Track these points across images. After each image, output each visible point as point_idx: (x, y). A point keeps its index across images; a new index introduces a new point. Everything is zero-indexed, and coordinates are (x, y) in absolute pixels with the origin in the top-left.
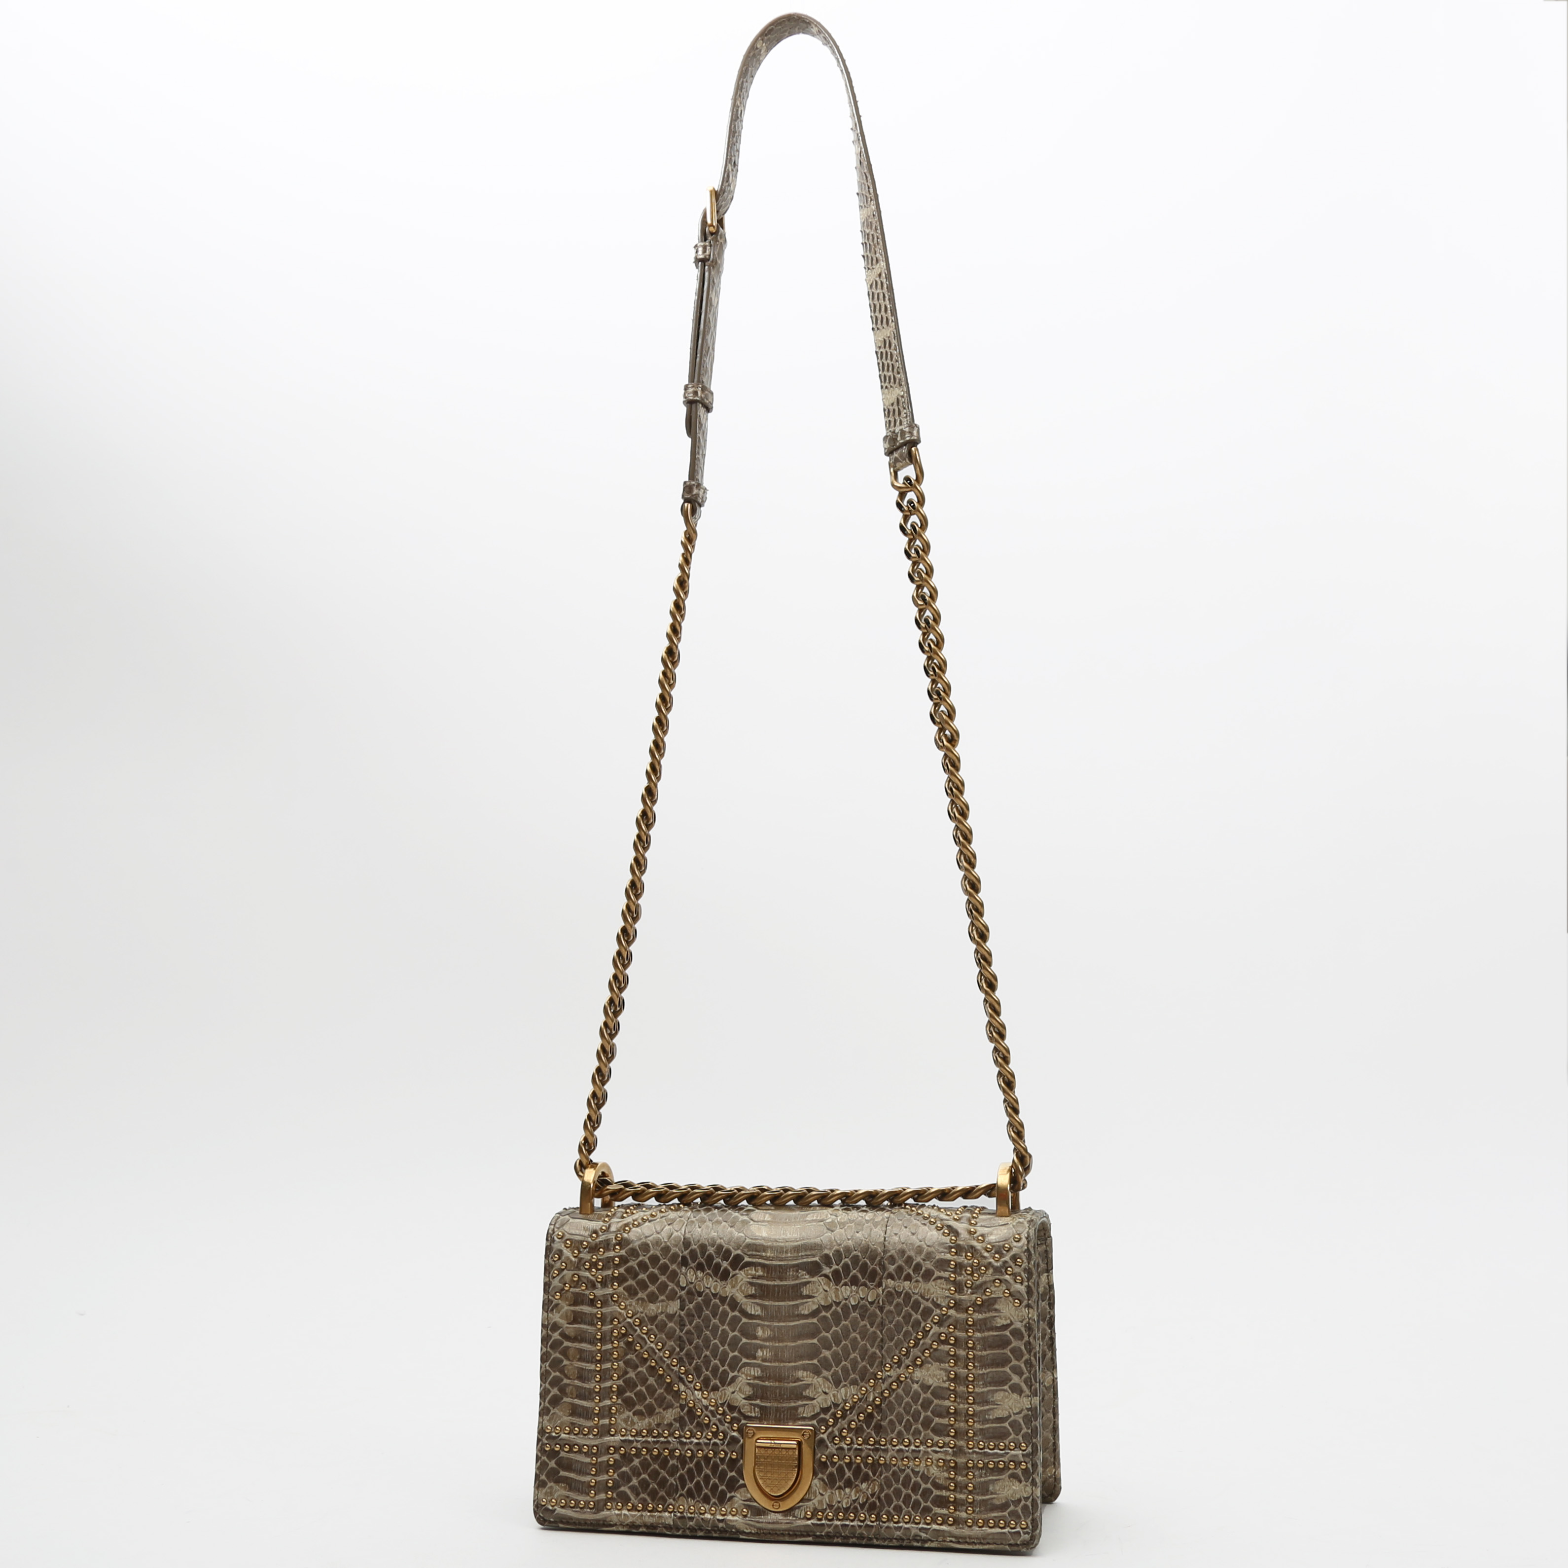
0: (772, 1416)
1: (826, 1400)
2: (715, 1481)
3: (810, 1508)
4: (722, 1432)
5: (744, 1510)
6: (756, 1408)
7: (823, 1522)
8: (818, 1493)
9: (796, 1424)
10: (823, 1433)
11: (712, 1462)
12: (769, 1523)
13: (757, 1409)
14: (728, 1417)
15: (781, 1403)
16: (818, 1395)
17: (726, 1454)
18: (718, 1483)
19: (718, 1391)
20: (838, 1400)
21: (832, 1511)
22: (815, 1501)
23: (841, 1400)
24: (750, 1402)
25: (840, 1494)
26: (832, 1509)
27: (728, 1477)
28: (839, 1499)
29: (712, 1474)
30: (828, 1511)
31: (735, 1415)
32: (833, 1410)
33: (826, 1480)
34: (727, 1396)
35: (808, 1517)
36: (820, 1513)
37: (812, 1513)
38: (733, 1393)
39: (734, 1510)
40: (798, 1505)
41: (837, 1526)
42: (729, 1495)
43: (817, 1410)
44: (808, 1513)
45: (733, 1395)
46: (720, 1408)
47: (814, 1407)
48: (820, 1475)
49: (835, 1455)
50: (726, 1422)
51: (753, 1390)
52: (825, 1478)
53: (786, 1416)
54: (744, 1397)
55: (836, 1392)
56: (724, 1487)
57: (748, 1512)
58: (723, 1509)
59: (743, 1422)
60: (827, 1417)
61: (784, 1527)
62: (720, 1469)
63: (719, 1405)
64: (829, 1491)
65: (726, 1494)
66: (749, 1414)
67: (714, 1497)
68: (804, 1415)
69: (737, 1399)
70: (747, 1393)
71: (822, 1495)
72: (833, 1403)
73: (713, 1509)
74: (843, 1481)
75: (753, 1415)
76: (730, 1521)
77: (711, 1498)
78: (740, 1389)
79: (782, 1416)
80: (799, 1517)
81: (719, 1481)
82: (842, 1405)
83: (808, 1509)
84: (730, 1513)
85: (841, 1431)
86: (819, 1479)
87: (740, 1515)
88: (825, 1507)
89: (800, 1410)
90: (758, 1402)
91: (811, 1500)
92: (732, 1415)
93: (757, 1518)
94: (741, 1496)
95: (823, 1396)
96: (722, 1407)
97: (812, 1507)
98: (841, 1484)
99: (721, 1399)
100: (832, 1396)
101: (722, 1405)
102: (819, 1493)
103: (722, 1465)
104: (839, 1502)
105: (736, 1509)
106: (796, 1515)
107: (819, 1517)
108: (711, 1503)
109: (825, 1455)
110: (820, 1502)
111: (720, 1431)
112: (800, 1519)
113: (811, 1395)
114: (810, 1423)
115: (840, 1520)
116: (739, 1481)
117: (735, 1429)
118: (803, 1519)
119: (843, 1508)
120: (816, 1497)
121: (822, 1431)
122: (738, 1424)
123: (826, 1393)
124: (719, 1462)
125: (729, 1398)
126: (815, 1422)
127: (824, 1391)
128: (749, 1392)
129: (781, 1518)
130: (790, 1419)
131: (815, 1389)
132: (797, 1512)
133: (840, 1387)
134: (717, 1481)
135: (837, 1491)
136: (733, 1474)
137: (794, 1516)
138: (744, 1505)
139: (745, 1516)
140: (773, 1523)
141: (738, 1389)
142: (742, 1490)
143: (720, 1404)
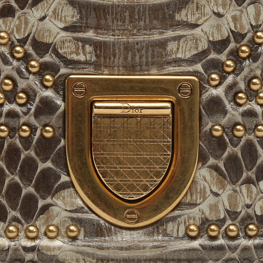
0: (119, 61)
1: (219, 27)
2: (13, 179)
3: (194, 219)
4: (23, 91)
5: (72, 228)
6: (87, 46)
7: (221, 241)
8: (208, 192)
9: (165, 72)
10: (216, 87)
11: (6, 146)
12: (121, 249)
13: (88, 48)
14: (33, 63)
15: (134, 35)
16: (204, 19)
17: (33, 130)
18: (19, 181)
19: (14, 16)
20: (242, 27)
21: (237, 222)
22: (205, 207)
23: (248, 27)
24: (76, 35)
25: (249, 191)
26: (236, 218)
27: (39, 171)
28: (248, 202)
29: (7, 168)
30: (229, 222)
31: (47, 58)
32: (232, 45)
33: (223, 169)
34: (30, 25)
35: (193, 234)
36: (213, 227)
37: (199, 228)
38: (42, 19)
39: (51, 228)
40: (169, 216)
41: (246, 249)
42: (41, 203)
43: (203, 45)
44: (192, 227)
45: (41, 23)
46: (18, 49)
47: (196, 40)
48: (212, 161)
49: (239, 124)
50: (30, 72)
51: (80, 12)
52: (221, 165)
53: (144, 59)
54: (62, 25)
55: (238, 13)
56: (31, 189)
57: (79, 231)
58: (31, 228)
59: (63, 71)
60: (223, 57)
61: (148, 254)
62: (23, 156)
63: (16, 43)
64: (229, 187)
65: (37, 202)
66: (75, 57)
67: (14, 209)
68: (179, 55)
69: (49, 31)
70: (69, 19)
71: (216, 195)
72: (232, 31)
73: (11, 228)
74: (254, 169)
75: (82, 58)
76: (49, 248)
77: (9, 209)
78: (54, 12)
79: (137, 58)
80: (175, 235)
81: (20, 178)
82: (249, 35)
83: (192, 222)
84: (45, 234)
85: (249, 82)
86: (210, 167)
87: (63, 237)
88: (222, 216)
89: (172, 46)
90: (90, 34)
91: (196, 205)
92: (41, 60)
93: (97, 241)
94: (65, 204)
95: (214, 20)
96: (22, 47)
97: (198, 216)
98: (250, 173)
99: (18, 31)
100: (230, 19)
101: (22, 42)
102: (211, 191)
103: (26, 150)
104: (248, 206)
105: (57, 227)
106: (168, 231)
107: (213, 234)
108: (8, 218)
109: (220, 125)
110: (214, 208)
111: (19, 89)
112: (177, 238)
113: (192, 20)
114: (191, 69)
115: (250, 237)
116: (59, 177)
117: (49, 84)
118: (182, 238)
119: (256, 215)
120: (205, 199)
121: (214, 83)
122: (53, 76)
123: (219, 15)
124: (20, 146)
125: (34, 30)
126: (199, 67)
127: (216, 11)
128: (73, 16)
129: (143, 238)
130: (153, 64)
131: (197, 8)
132: (170, 227)
133: (245, 4)
134: (17, 179)
135: (244, 188)
136: (49, 164)
137: (165, 234)
138: (72, 219)
139: (74, 239)
140: (128, 248)
141: (50, 13)
142: (66, 193)
143: (18, 41)
